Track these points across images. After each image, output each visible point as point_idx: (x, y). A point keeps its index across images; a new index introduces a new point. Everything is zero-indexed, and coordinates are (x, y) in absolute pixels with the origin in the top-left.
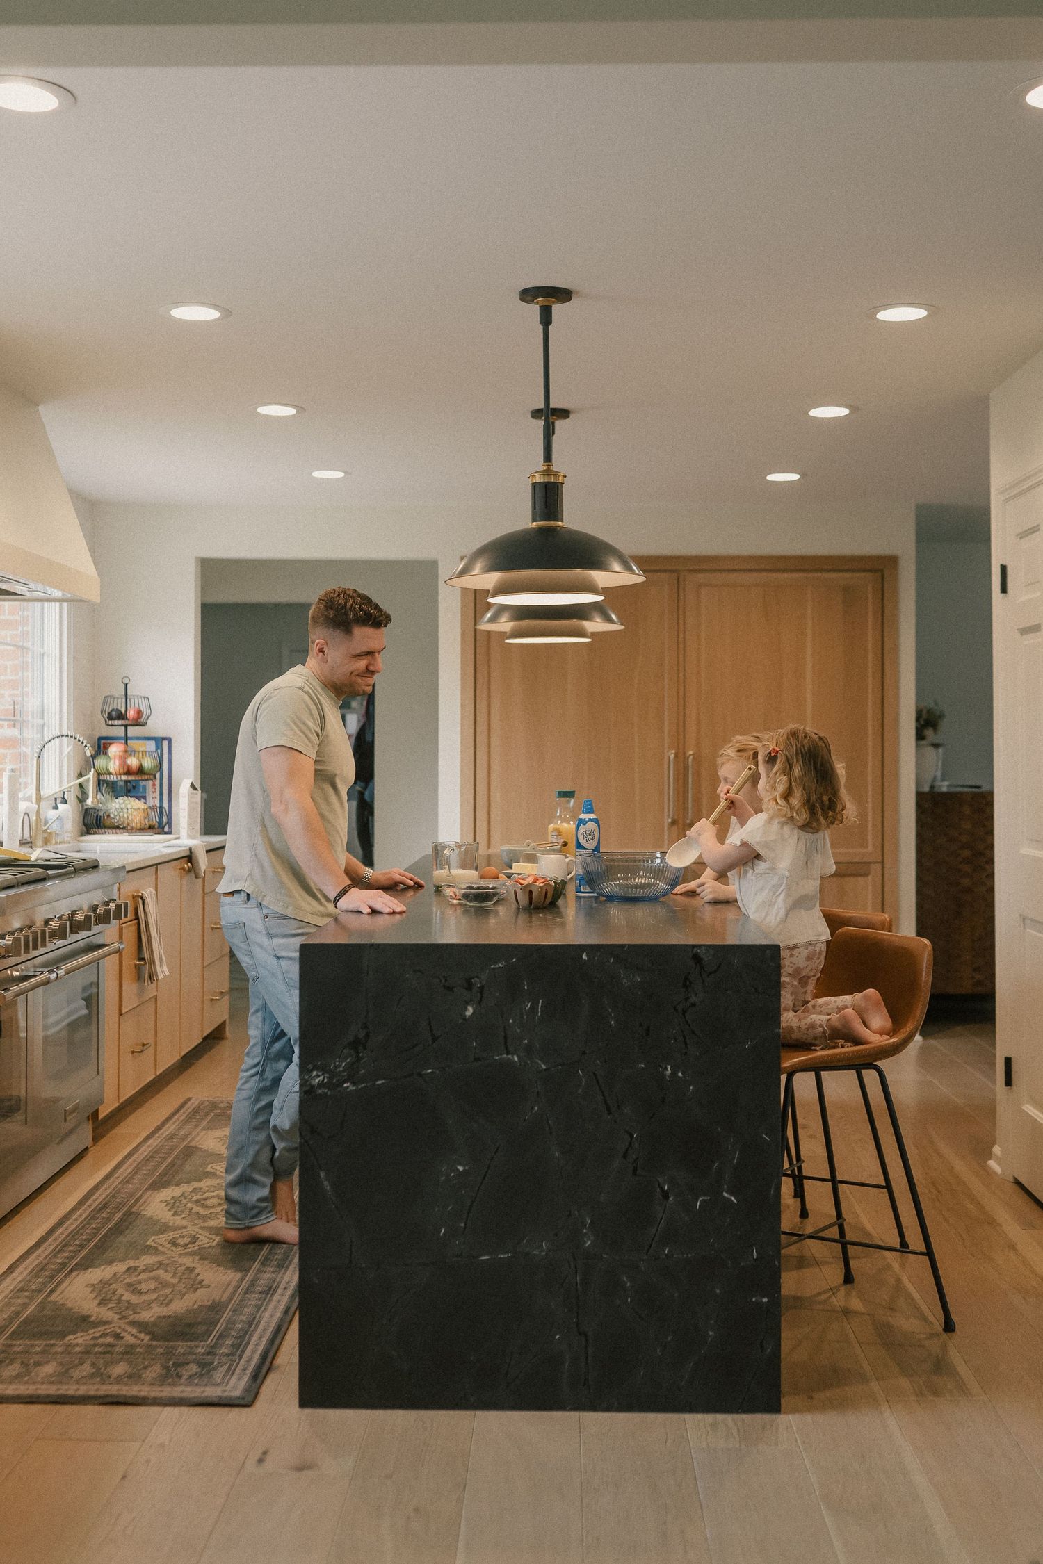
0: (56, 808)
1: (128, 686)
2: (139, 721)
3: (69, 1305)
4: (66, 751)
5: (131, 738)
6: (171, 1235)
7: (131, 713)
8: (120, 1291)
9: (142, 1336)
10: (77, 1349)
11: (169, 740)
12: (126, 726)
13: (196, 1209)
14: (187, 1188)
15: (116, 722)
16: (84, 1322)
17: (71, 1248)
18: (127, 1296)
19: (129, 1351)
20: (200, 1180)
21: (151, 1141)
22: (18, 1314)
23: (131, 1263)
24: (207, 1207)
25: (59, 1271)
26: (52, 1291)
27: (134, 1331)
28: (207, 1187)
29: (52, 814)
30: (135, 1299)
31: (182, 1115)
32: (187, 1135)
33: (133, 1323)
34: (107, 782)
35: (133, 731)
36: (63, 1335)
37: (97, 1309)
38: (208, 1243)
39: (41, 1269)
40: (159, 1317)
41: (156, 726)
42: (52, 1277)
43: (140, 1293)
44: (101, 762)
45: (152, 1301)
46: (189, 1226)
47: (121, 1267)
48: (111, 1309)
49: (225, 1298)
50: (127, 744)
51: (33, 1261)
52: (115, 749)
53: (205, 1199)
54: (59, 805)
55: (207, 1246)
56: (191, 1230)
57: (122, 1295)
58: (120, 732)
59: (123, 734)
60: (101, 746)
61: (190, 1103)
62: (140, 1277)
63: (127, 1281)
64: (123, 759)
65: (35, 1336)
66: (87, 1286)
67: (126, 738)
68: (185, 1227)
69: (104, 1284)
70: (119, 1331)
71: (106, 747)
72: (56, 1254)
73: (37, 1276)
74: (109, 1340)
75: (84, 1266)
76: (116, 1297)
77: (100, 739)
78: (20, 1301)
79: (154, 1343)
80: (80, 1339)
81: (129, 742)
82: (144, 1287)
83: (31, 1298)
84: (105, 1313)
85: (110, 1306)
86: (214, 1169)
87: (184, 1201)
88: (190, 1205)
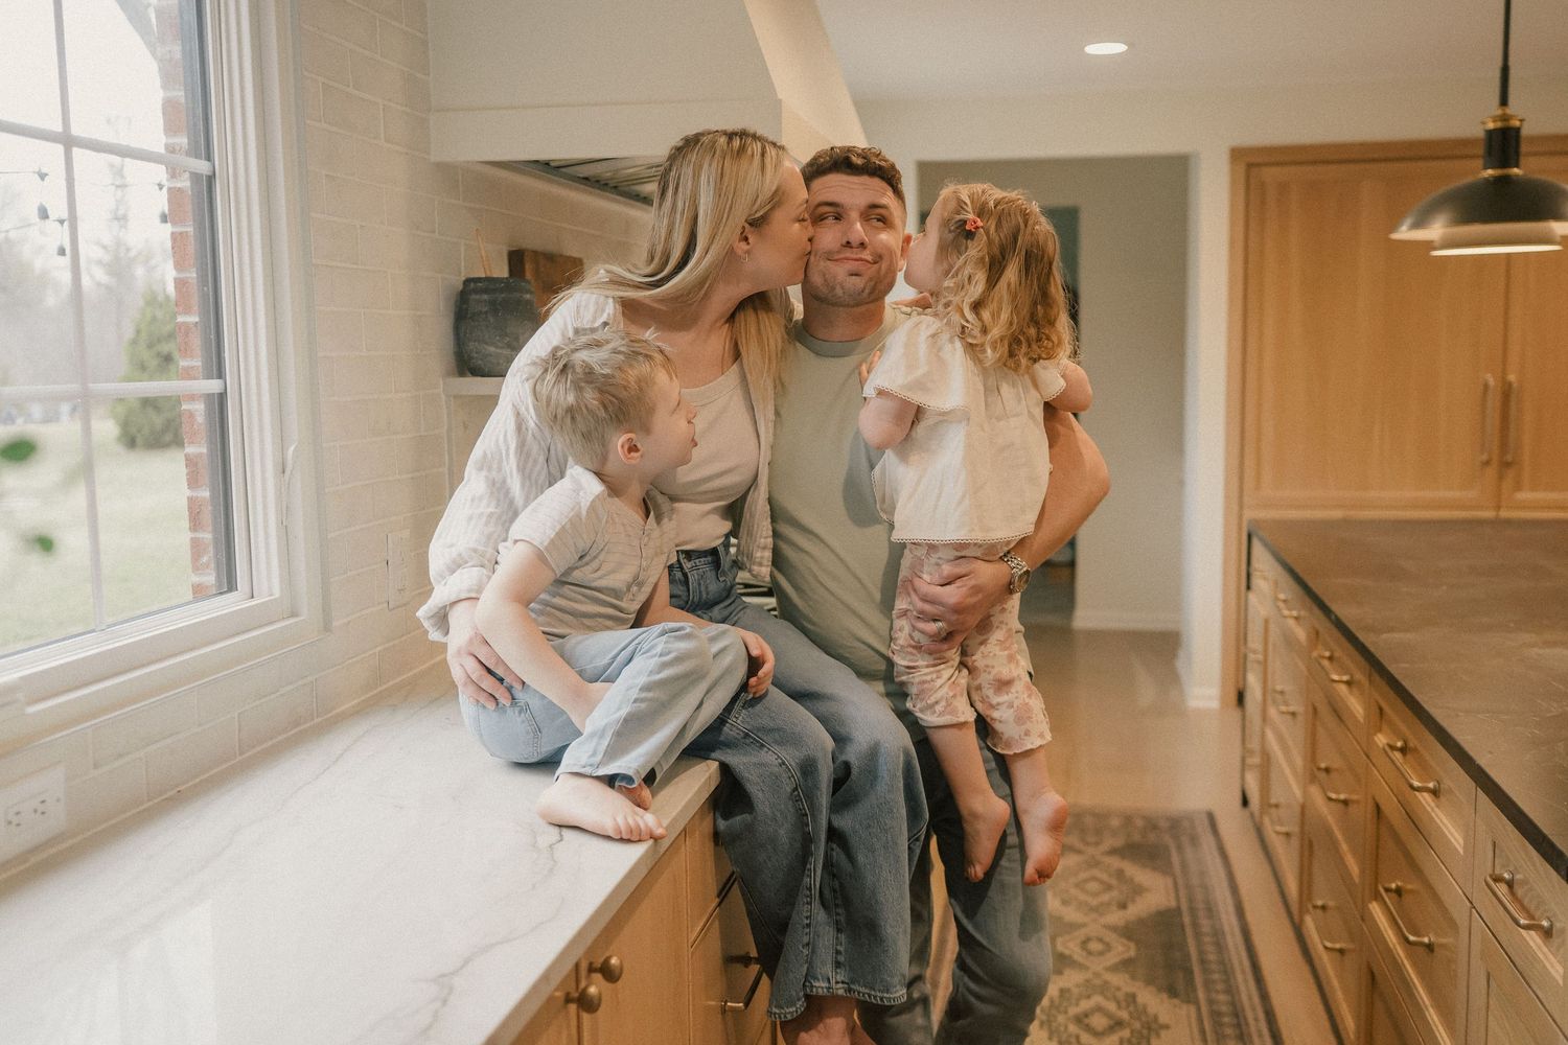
13: (1085, 1037)
24: (1097, 1033)
86: (1067, 948)
87: (1061, 1018)
88: (1073, 1028)
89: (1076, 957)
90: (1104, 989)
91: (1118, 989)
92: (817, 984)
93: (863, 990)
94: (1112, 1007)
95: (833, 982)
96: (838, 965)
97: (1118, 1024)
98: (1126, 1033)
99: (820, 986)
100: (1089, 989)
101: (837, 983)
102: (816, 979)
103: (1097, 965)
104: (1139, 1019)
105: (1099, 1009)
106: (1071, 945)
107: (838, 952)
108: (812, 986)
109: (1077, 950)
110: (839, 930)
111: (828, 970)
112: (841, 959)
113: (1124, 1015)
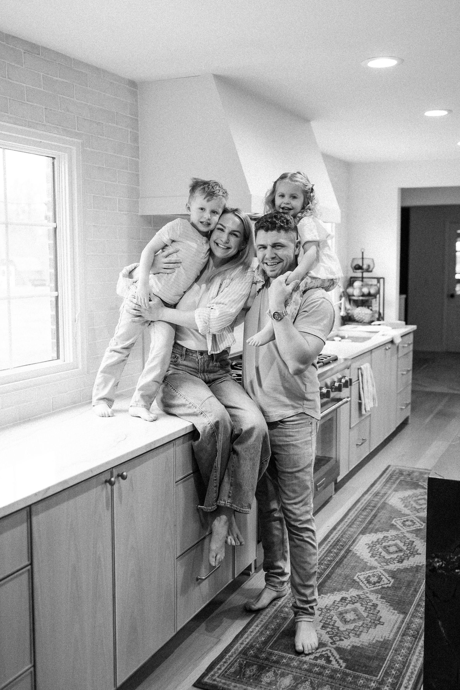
6: (369, 573)
13: (384, 554)
14: (380, 535)
20: (388, 531)
21: (366, 496)
23: (344, 594)
24: (389, 553)
28: (391, 536)
31: (383, 479)
32: (385, 494)
38: (387, 584)
40: (353, 647)
46: (379, 568)
49: (391, 637)
53: (389, 547)
55: (386, 586)
56: (379, 571)
61: (390, 469)
68: (376, 568)
79: (347, 671)
86: (396, 522)
87: (378, 546)
88: (380, 550)
89: (398, 526)
90: (402, 538)
91: (408, 539)
92: (221, 502)
93: (235, 506)
94: (401, 545)
95: (226, 502)
96: (229, 497)
97: (401, 551)
98: (402, 554)
99: (222, 503)
100: (397, 537)
101: (228, 503)
102: (221, 500)
103: (404, 530)
104: (410, 550)
105: (396, 545)
106: (398, 522)
107: (230, 493)
108: (220, 503)
109: (400, 524)
110: (231, 485)
111: (226, 498)
112: (230, 495)
113: (405, 548)
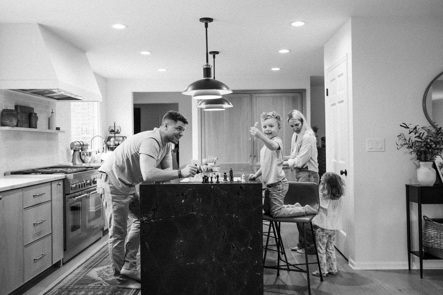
0: (97, 154)
1: (115, 124)
2: (118, 133)
3: (91, 276)
4: (100, 140)
5: (116, 137)
7: (116, 131)
8: (104, 273)
9: (107, 284)
10: (91, 288)
11: (126, 137)
12: (115, 134)
15: (112, 133)
16: (94, 281)
17: (94, 262)
18: (106, 274)
19: (104, 288)
22: (77, 279)
23: (108, 266)
25: (90, 268)
26: (87, 273)
27: (106, 283)
29: (96, 155)
30: (107, 275)
33: (106, 281)
34: (111, 148)
35: (116, 135)
36: (88, 284)
37: (98, 277)
39: (86, 267)
40: (113, 279)
41: (122, 134)
42: (88, 269)
43: (109, 273)
44: (109, 143)
45: (112, 275)
47: (105, 267)
48: (101, 277)
50: (115, 138)
51: (84, 265)
52: (112, 139)
54: (97, 153)
57: (104, 274)
58: (113, 135)
59: (114, 136)
60: (109, 139)
62: (110, 269)
63: (107, 270)
64: (114, 142)
65: (81, 284)
66: (96, 272)
67: (115, 137)
69: (100, 271)
70: (102, 283)
71: (110, 139)
72: (90, 264)
73: (84, 269)
74: (99, 285)
75: (96, 267)
76: (103, 274)
77: (109, 137)
78: (78, 276)
79: (110, 286)
80: (92, 285)
81: (116, 138)
82: (110, 272)
83: (81, 275)
84: (100, 279)
85: (101, 276)
